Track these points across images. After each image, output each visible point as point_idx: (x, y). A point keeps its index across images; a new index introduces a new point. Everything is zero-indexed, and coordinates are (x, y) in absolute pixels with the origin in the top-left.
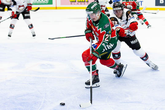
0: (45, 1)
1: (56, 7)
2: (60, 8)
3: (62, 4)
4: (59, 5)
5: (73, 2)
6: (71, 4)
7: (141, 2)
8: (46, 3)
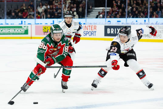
0: (21, 31)
1: (31, 37)
2: (35, 38)
3: (36, 34)
4: (34, 35)
5: (46, 32)
6: (44, 34)
7: (95, 32)
8: (22, 33)
